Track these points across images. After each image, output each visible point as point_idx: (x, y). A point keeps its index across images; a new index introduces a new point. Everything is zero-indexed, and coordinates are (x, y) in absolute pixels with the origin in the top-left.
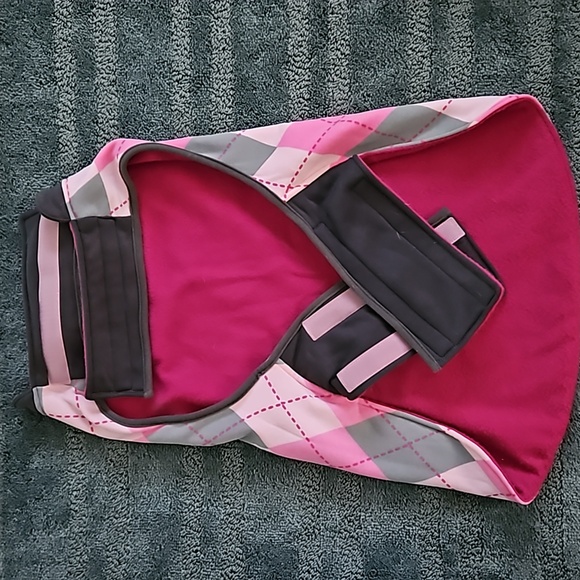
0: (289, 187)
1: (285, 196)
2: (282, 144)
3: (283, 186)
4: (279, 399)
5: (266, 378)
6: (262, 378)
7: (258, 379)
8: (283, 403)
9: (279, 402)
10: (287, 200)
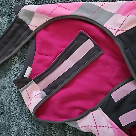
0: (118, 30)
1: (116, 34)
2: (117, 12)
3: (115, 29)
4: (95, 124)
5: (93, 114)
6: (91, 113)
7: (89, 113)
8: (97, 126)
9: (95, 125)
10: (116, 35)
